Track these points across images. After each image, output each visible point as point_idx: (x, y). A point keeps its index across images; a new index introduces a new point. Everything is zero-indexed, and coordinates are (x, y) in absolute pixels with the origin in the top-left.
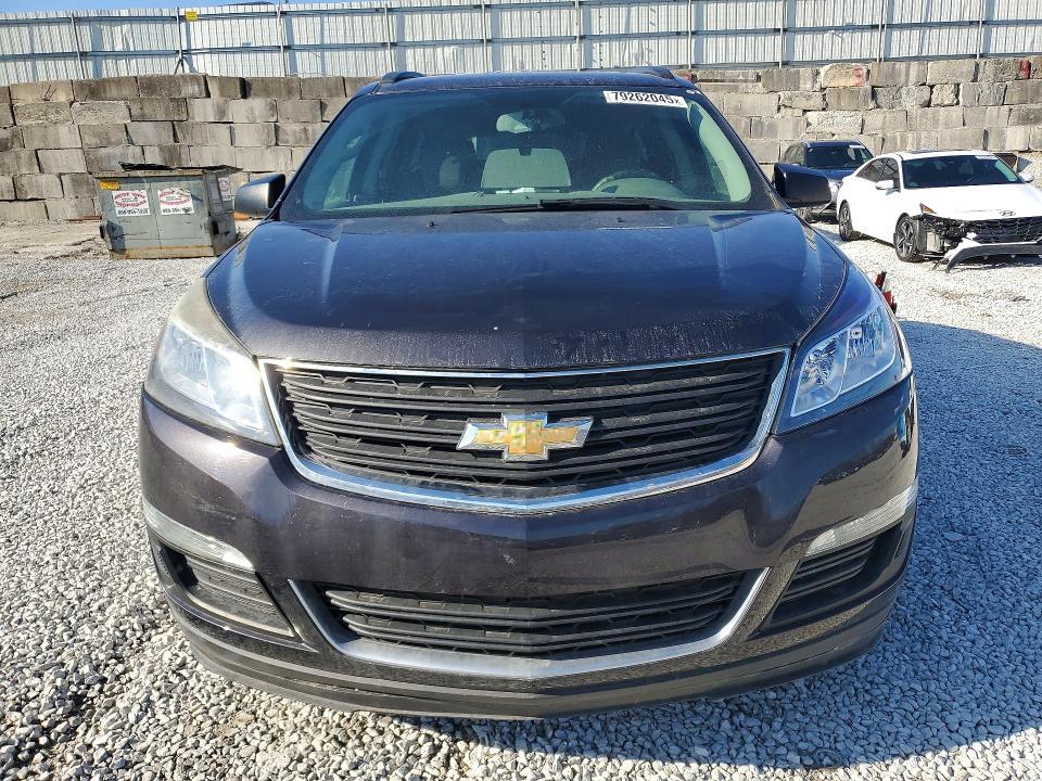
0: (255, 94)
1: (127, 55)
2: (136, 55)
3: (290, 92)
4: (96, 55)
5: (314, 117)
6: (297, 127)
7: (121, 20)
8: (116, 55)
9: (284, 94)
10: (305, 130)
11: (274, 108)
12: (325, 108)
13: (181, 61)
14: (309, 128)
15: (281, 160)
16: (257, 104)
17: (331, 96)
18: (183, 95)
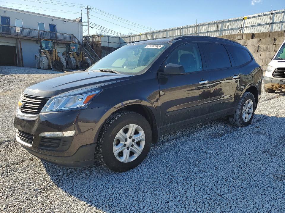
0: (255, 38)
1: (228, 30)
2: (230, 30)
3: (266, 36)
4: (221, 30)
5: (271, 43)
6: (265, 46)
7: (229, 21)
8: (225, 30)
9: (264, 37)
10: (267, 47)
11: (260, 41)
12: (276, 41)
13: (240, 30)
14: (269, 46)
15: (257, 56)
16: (255, 40)
17: (279, 36)
18: (236, 39)
